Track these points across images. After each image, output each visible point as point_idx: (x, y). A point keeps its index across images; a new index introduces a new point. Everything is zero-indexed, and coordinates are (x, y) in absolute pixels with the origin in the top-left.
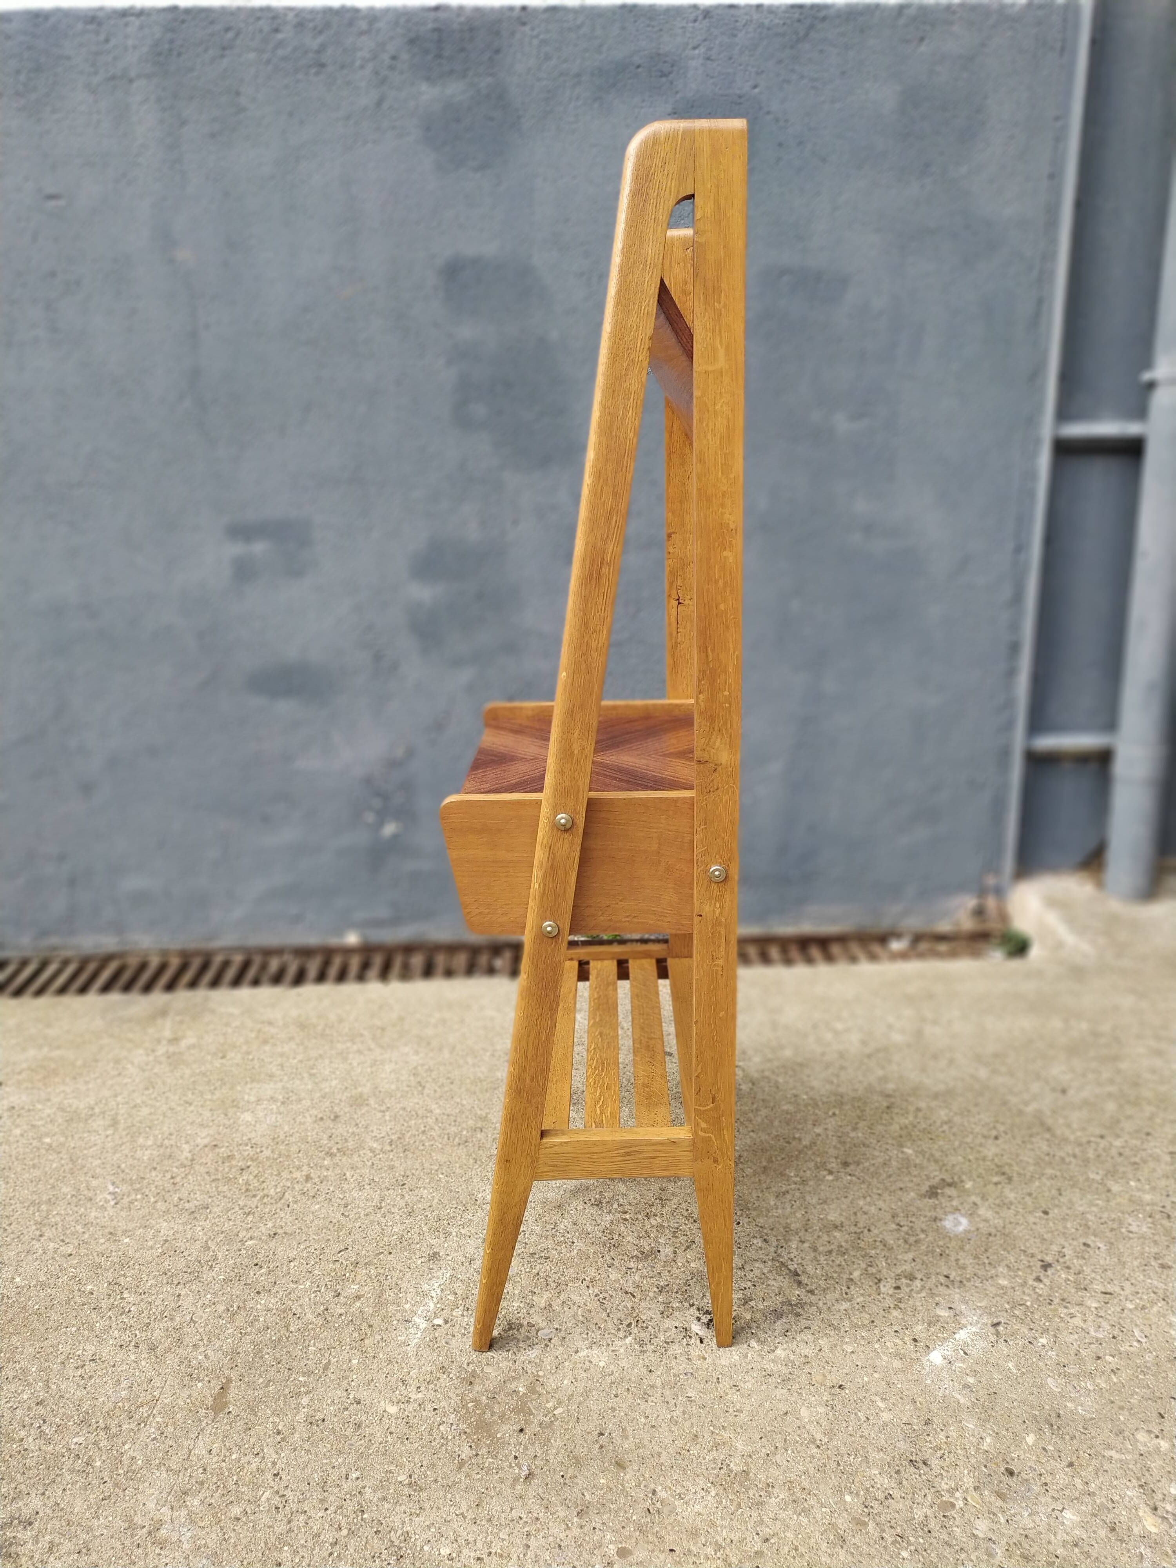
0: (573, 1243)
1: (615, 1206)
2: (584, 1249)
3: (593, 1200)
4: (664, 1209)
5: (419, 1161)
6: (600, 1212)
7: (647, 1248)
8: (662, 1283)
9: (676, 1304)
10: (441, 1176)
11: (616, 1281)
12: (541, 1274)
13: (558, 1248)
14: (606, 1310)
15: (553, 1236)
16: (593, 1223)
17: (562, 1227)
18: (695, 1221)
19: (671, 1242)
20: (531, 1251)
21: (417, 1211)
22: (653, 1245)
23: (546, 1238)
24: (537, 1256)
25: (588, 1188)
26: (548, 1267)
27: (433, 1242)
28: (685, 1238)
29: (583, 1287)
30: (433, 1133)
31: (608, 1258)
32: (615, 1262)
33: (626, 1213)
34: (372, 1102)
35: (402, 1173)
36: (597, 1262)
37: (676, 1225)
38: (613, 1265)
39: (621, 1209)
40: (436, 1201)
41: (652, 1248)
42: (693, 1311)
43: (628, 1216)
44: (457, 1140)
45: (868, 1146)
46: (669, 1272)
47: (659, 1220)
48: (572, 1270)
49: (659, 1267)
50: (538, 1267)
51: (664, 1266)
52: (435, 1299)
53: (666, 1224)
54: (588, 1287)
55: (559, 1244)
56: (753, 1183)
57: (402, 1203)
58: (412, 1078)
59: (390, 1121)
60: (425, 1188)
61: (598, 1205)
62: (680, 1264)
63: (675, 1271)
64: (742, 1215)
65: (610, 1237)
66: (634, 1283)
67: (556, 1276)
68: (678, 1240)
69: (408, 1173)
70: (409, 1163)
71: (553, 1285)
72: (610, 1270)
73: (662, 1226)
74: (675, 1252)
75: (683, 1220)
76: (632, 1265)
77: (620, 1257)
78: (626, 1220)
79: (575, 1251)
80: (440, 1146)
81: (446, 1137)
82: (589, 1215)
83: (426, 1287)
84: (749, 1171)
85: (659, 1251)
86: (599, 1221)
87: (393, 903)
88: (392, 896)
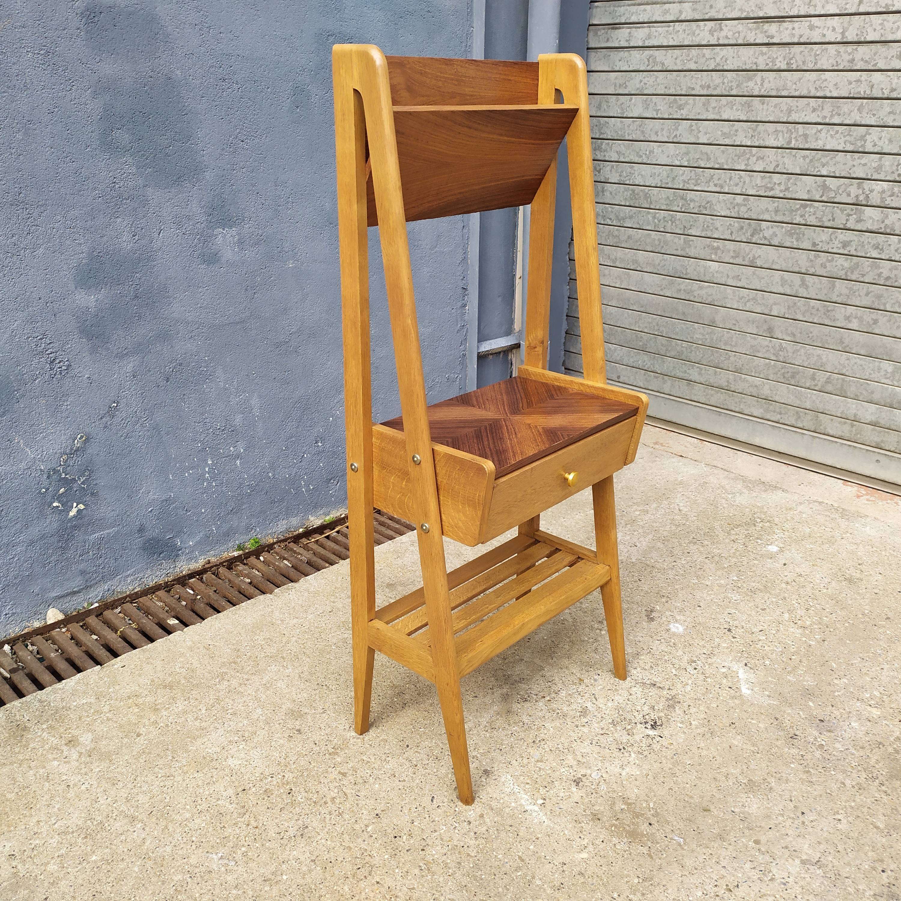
0: (544, 725)
1: (534, 696)
3: (520, 699)
4: (558, 686)
6: (532, 703)
8: (610, 721)
11: (590, 732)
12: (552, 749)
26: (551, 744)
28: (587, 694)
31: (569, 723)
33: (544, 697)
36: (568, 728)
37: (575, 690)
38: (577, 725)
39: (539, 697)
41: (581, 707)
43: (547, 698)
46: (604, 714)
47: (564, 692)
48: (563, 739)
49: (598, 715)
50: (546, 747)
51: (599, 712)
52: (521, 792)
53: (570, 692)
54: (582, 742)
55: (538, 730)
56: (576, 652)
61: (526, 701)
62: (604, 708)
63: (607, 712)
64: (594, 670)
65: (556, 713)
66: (598, 728)
68: (586, 697)
72: (579, 728)
73: (570, 695)
74: (594, 704)
75: (574, 687)
76: (585, 720)
77: (574, 719)
78: (549, 700)
79: (551, 729)
82: (530, 708)
83: (508, 790)
84: (567, 647)
85: (586, 707)
86: (539, 708)
87: (83, 573)
88: (82, 566)
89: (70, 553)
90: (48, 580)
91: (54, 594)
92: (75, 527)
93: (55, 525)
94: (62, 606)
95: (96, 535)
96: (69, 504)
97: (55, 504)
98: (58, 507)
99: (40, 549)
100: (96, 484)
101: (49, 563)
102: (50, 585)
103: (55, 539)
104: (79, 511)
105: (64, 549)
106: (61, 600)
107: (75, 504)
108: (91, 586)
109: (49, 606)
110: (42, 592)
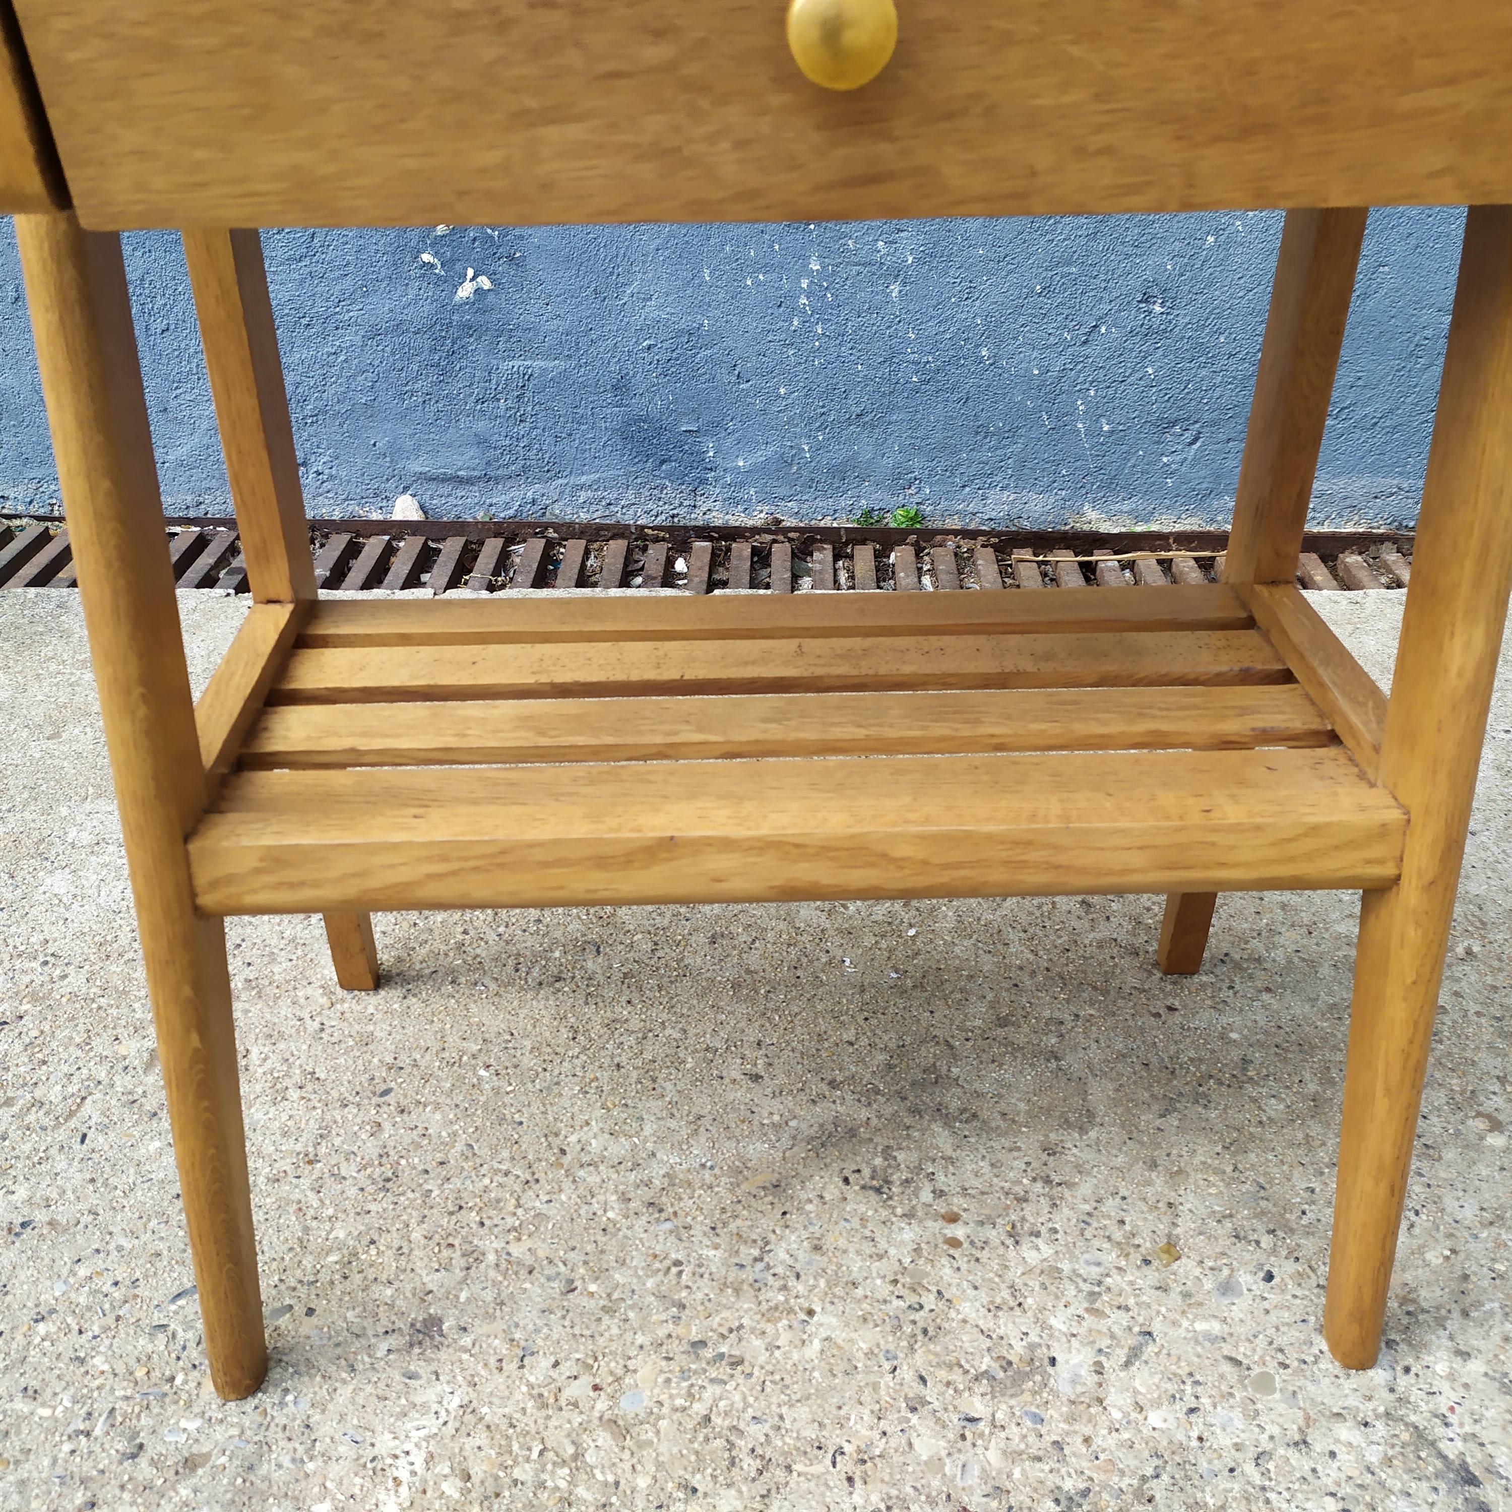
0: (811, 1313)
1: (926, 1195)
2: (840, 1336)
3: (867, 1172)
4: (1056, 1217)
5: (437, 1026)
6: (884, 1213)
7: (1019, 1347)
8: (1069, 1485)
10: (482, 1072)
11: (935, 1464)
12: (717, 1420)
13: (769, 1328)
15: (757, 1286)
16: (868, 1248)
17: (783, 1255)
18: (1147, 1262)
19: (1082, 1331)
20: (695, 1334)
21: (405, 1177)
22: (1033, 1338)
23: (737, 1291)
24: (708, 1353)
25: (852, 1133)
26: (737, 1397)
27: (432, 1281)
28: (1123, 1318)
29: (836, 1478)
31: (907, 1374)
32: (930, 1393)
33: (953, 1218)
35: (389, 1059)
36: (876, 1387)
37: (1095, 1271)
38: (924, 1403)
39: (940, 1207)
40: (460, 1146)
41: (1032, 1347)
43: (959, 1231)
44: (536, 972)
46: (1087, 1440)
47: (1047, 1251)
48: (803, 1412)
49: (1055, 1428)
50: (707, 1395)
51: (1071, 1419)
52: (404, 1490)
53: (1066, 1266)
54: (850, 1480)
55: (772, 1313)
56: (1291, 1145)
57: (371, 1148)
60: (437, 1106)
61: (878, 1191)
62: (1116, 1415)
63: (1104, 1440)
64: (1274, 1251)
65: (913, 1299)
66: (985, 1476)
67: (756, 1432)
68: (1102, 1325)
69: (405, 1060)
70: (410, 1030)
71: (750, 1465)
72: (914, 1419)
73: (1055, 1273)
74: (1099, 1370)
75: (1111, 1257)
76: (978, 1407)
77: (942, 1374)
78: (954, 1243)
79: (817, 1344)
81: (511, 962)
82: (856, 1223)
83: (385, 1443)
84: (1275, 1108)
85: (1053, 1361)
86: (883, 1244)
87: (482, 441)
88: (481, 426)
89: (454, 387)
90: (409, 431)
91: (416, 467)
92: (468, 329)
93: (427, 309)
94: (432, 498)
95: (517, 363)
96: (458, 266)
97: (426, 257)
98: (432, 266)
99: (393, 354)
100: (521, 237)
101: (413, 393)
102: (409, 444)
103: (424, 342)
104: (478, 291)
105: (445, 374)
106: (433, 485)
107: (470, 273)
108: (497, 480)
109: (406, 489)
110: (394, 452)
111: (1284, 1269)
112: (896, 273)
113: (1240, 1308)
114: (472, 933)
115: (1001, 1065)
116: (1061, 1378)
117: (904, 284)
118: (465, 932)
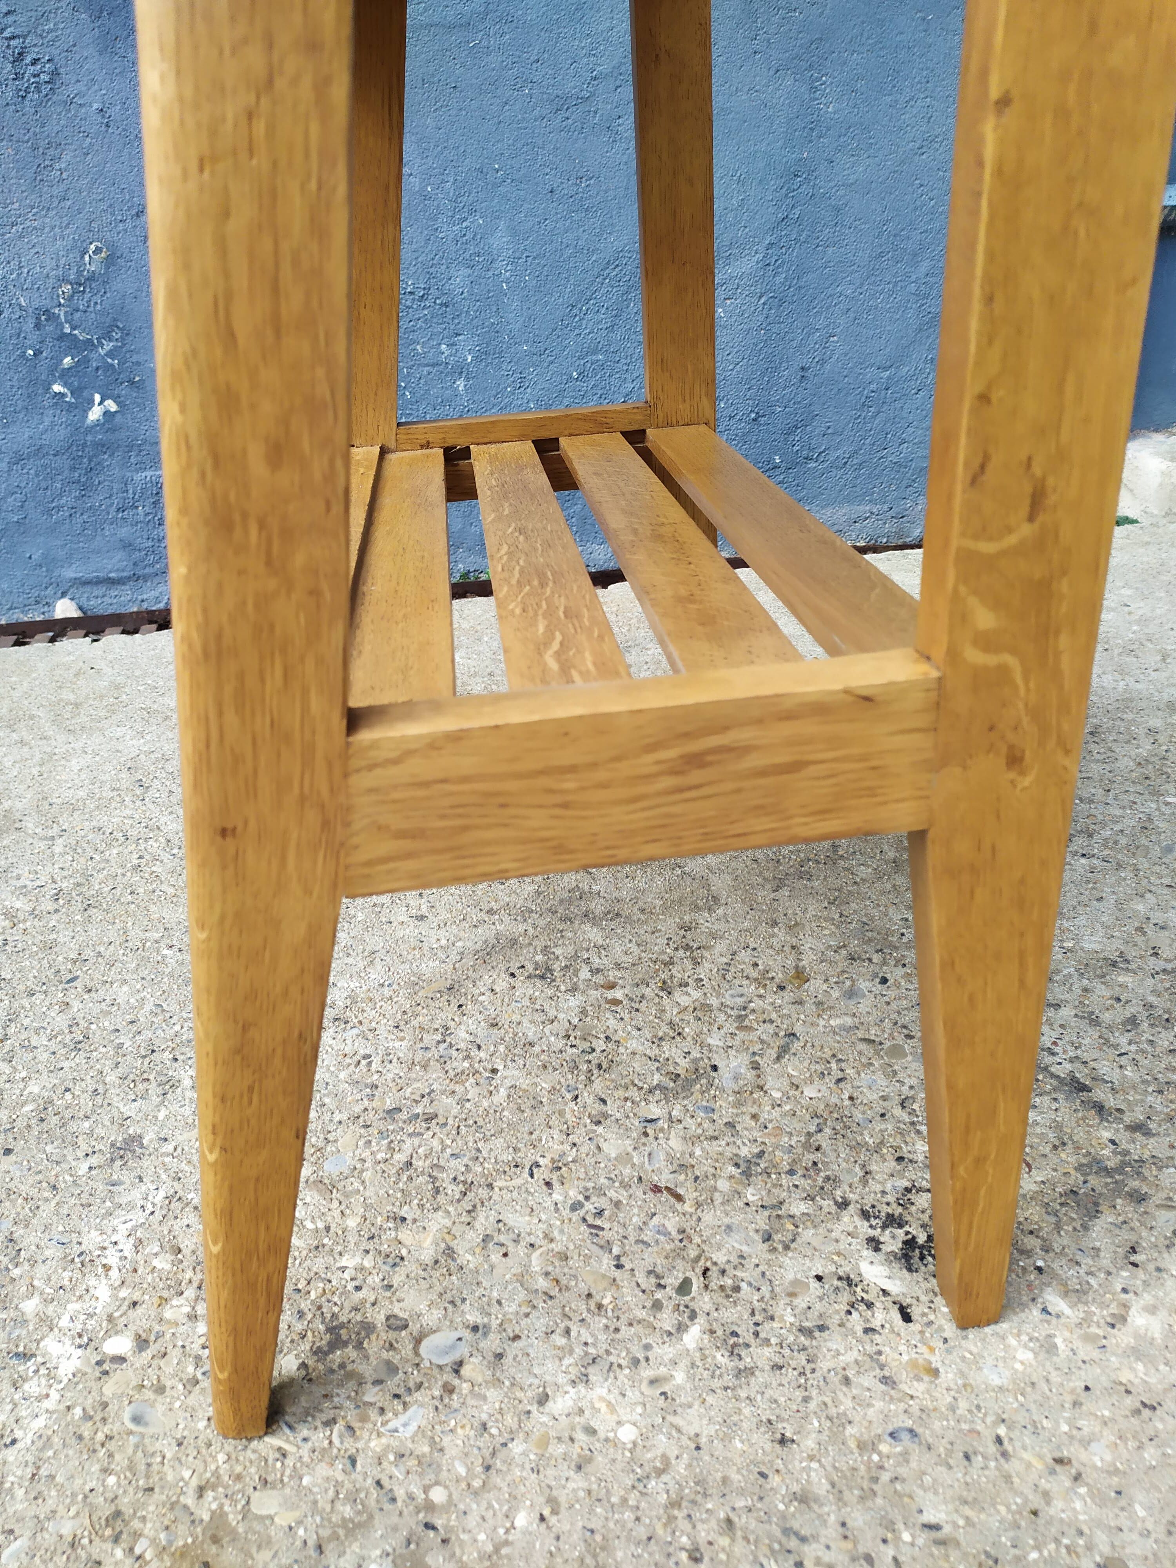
0: (494, 1071)
1: (585, 974)
2: (524, 1083)
3: (530, 967)
4: (699, 969)
5: (119, 925)
6: (550, 992)
7: (684, 1063)
8: (744, 1152)
9: (799, 1208)
10: (165, 952)
11: (624, 1158)
12: (418, 1163)
13: (458, 1088)
14: (607, 1247)
15: (443, 1061)
16: (539, 1017)
17: (462, 1034)
18: (782, 988)
19: (737, 1042)
20: (389, 1104)
21: (96, 1038)
22: (695, 1054)
23: (425, 1067)
24: (404, 1115)
25: (513, 942)
26: (435, 1143)
27: (129, 1110)
28: (770, 1028)
29: (535, 1185)
30: (158, 868)
31: (587, 1098)
32: (611, 1108)
33: (612, 986)
34: (30, 825)
35: (74, 955)
36: (562, 1113)
37: (740, 1001)
38: (606, 1116)
39: (599, 979)
40: (148, 1007)
41: (695, 1061)
42: (850, 1219)
43: (618, 994)
45: (1091, 801)
46: (754, 1117)
47: (696, 994)
48: (498, 1143)
49: (725, 1110)
50: (407, 1147)
51: (738, 1104)
52: (114, 1274)
53: (714, 1002)
54: (548, 1184)
55: (459, 1077)
56: (883, 893)
57: (61, 1022)
58: (124, 775)
59: (62, 855)
60: (124, 982)
61: (542, 977)
62: (777, 1095)
63: (770, 1114)
64: (884, 963)
65: (586, 1046)
66: (670, 1159)
67: (458, 1165)
68: (754, 1036)
69: (88, 953)
70: (93, 932)
71: (454, 1190)
72: (600, 1129)
73: (706, 1007)
74: (756, 1066)
75: (751, 989)
76: (654, 1111)
77: (621, 1093)
78: (616, 1002)
79: (503, 1092)
80: (171, 891)
82: (526, 1002)
83: (92, 1239)
84: (864, 872)
85: (715, 1068)
86: (552, 1013)
87: (127, 546)
88: (124, 532)
89: (96, 500)
90: (59, 543)
91: (70, 573)
92: (102, 447)
93: (62, 433)
94: (88, 599)
95: (149, 473)
96: (85, 393)
97: (57, 388)
98: (63, 395)
99: (37, 475)
100: (138, 363)
101: (59, 508)
102: (62, 553)
103: (63, 462)
104: (106, 413)
105: (86, 489)
106: (88, 588)
107: (97, 398)
108: (145, 578)
109: (64, 594)
110: (49, 562)
111: (895, 974)
112: (460, 370)
113: (865, 1005)
114: (147, 857)
115: (633, 878)
116: (724, 1076)
117: (468, 379)
118: (140, 857)
